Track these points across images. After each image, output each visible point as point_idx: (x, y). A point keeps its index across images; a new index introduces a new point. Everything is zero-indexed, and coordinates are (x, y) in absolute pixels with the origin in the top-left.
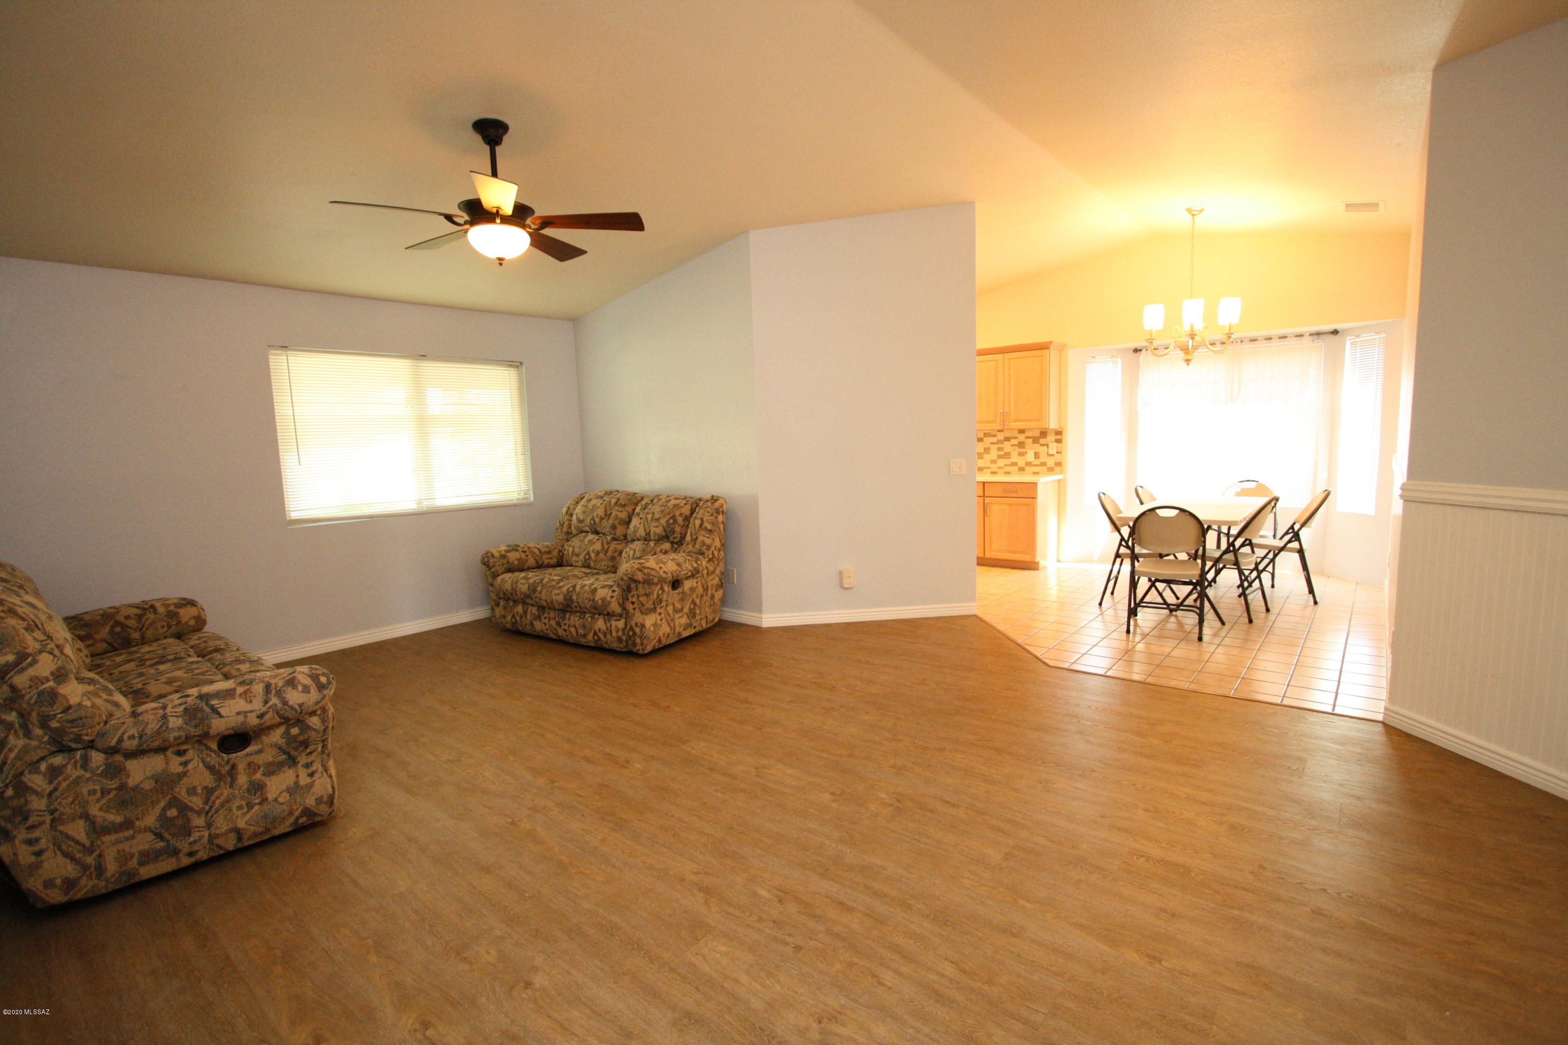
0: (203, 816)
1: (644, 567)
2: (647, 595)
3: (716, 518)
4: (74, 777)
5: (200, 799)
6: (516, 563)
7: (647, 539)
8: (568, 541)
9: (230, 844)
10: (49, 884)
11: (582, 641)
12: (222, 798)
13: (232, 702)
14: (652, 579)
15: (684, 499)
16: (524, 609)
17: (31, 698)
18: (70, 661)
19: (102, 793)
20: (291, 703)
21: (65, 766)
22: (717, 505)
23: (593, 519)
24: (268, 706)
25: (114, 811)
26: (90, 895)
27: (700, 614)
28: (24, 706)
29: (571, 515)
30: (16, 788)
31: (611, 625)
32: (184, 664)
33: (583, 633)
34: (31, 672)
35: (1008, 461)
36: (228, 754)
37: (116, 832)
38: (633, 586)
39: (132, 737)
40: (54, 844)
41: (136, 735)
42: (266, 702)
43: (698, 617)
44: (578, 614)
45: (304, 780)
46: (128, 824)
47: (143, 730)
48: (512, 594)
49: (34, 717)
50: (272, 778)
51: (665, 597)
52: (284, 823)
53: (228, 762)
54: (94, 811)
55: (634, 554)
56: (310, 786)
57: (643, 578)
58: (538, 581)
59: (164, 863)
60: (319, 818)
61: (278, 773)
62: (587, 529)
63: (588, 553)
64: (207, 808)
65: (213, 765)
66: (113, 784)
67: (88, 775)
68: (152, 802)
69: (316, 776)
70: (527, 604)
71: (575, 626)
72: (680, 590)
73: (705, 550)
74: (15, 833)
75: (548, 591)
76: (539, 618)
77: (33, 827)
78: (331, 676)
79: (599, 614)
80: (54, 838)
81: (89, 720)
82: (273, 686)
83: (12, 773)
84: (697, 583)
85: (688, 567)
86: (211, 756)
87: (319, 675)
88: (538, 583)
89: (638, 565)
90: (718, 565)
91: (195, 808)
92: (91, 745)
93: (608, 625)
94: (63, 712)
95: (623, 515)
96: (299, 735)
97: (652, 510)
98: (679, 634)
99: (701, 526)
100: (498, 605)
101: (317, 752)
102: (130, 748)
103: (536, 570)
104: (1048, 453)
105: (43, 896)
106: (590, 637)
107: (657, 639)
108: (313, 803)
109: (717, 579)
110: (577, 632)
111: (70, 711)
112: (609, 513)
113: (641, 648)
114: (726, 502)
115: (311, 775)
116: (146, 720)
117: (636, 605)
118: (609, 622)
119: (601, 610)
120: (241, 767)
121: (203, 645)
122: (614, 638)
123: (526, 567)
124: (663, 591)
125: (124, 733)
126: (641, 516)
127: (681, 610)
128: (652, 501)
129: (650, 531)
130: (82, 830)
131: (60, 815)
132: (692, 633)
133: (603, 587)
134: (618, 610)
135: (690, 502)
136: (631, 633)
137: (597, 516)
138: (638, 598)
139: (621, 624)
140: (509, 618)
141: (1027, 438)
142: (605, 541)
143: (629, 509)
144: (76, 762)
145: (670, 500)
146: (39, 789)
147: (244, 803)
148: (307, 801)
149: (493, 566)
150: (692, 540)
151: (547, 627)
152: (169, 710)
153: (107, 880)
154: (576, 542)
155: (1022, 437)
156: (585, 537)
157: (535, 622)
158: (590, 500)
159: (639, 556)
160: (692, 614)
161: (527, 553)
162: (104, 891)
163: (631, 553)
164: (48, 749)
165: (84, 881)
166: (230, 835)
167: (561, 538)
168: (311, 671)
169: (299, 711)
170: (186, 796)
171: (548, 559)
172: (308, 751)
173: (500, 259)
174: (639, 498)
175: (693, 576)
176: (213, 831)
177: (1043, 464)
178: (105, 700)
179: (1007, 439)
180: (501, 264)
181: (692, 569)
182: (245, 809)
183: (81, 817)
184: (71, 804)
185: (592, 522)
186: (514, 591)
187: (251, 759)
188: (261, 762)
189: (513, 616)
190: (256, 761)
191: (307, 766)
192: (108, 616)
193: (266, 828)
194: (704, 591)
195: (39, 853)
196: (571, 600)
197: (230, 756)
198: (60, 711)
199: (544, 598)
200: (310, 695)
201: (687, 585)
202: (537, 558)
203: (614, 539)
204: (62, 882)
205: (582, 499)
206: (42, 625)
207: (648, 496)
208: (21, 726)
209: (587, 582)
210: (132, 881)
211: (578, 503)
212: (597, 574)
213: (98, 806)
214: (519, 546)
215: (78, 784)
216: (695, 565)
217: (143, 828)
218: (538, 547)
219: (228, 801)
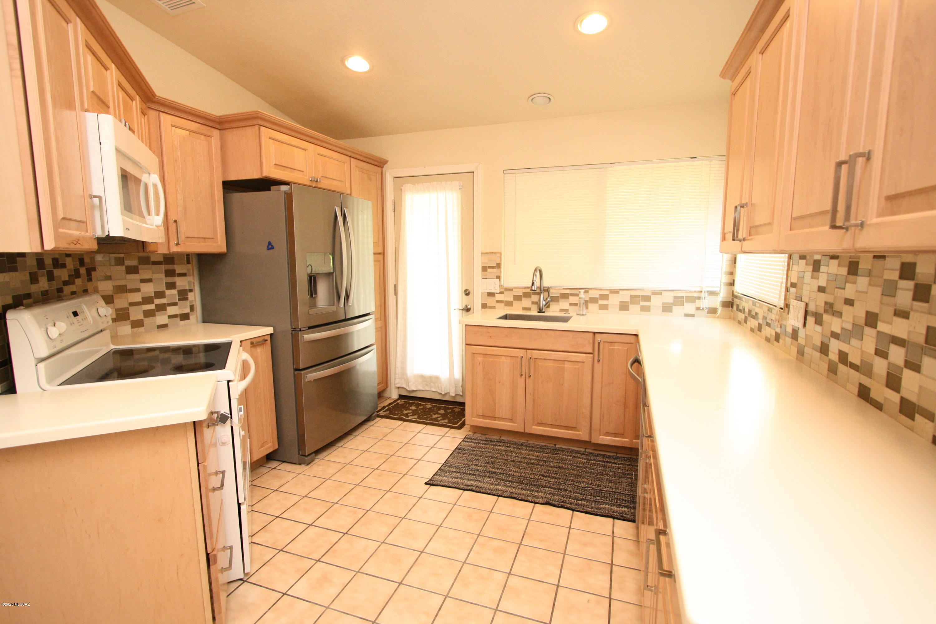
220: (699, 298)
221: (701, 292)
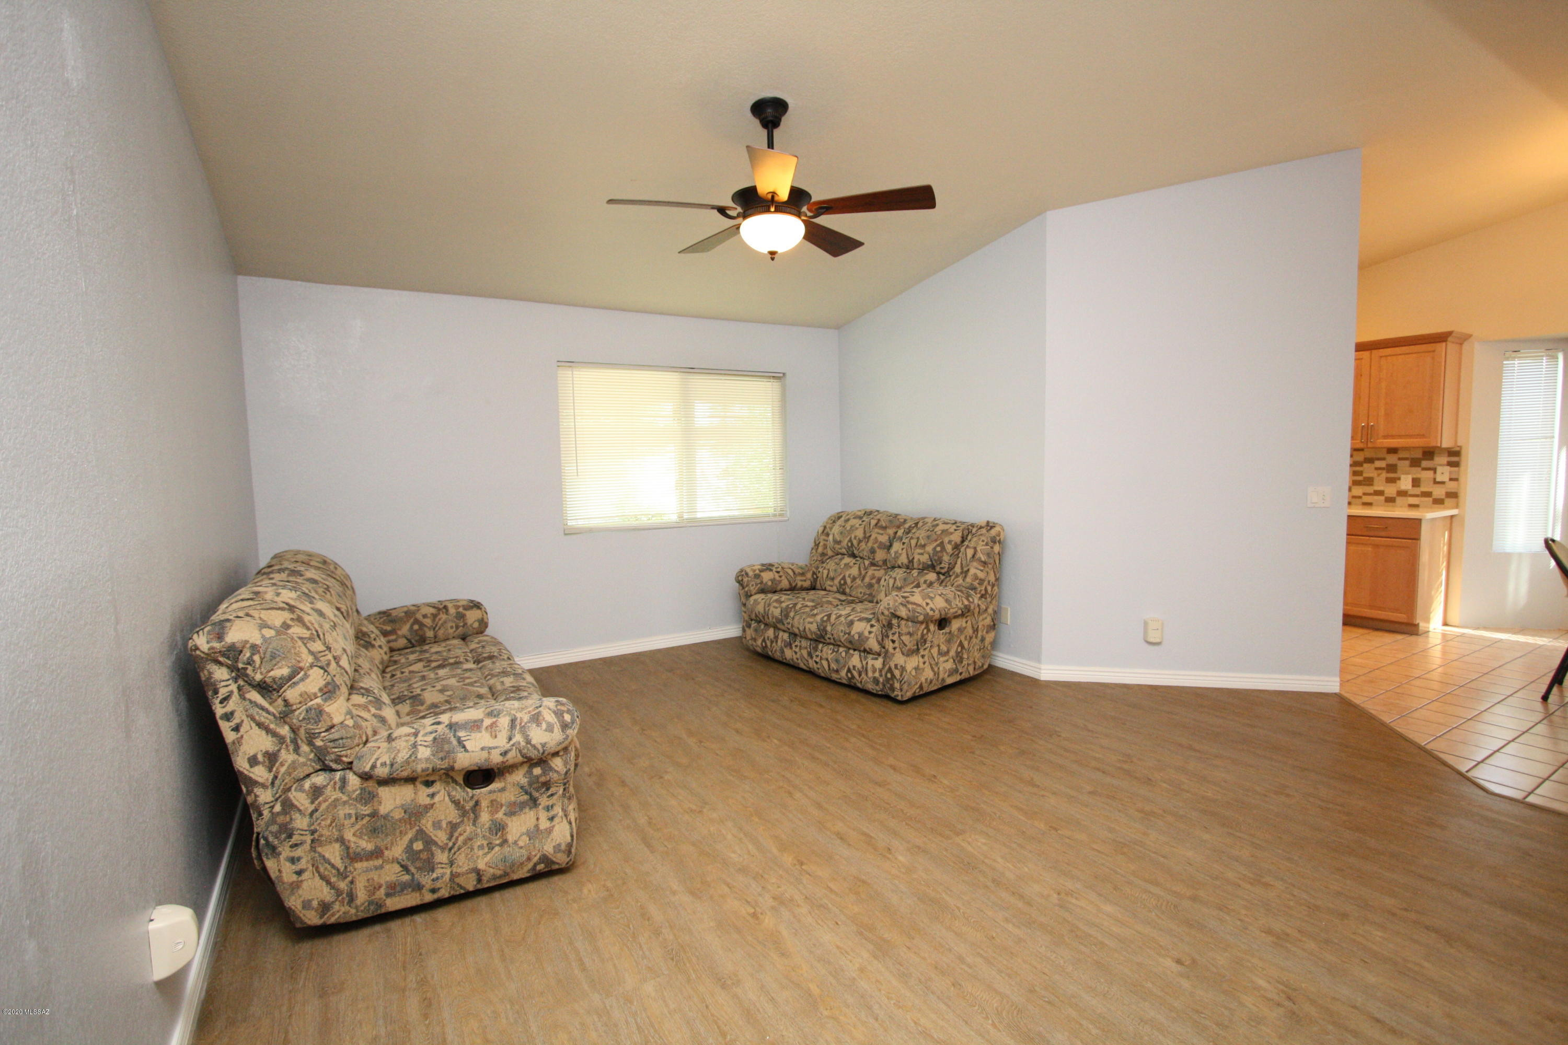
0: (447, 852)
1: (908, 602)
2: (910, 634)
3: (992, 548)
4: (333, 798)
5: (444, 833)
6: (770, 583)
7: (909, 566)
8: (823, 563)
9: (470, 884)
10: (307, 905)
11: (834, 676)
12: (465, 834)
13: (478, 735)
14: (917, 617)
15: (953, 524)
16: (774, 634)
17: (300, 714)
18: (345, 674)
19: (357, 819)
20: (533, 742)
21: (325, 787)
22: (993, 532)
23: (850, 541)
24: (512, 742)
25: (366, 838)
26: (342, 921)
27: (968, 658)
28: (295, 721)
29: (828, 535)
30: (284, 804)
31: (867, 663)
32: (459, 671)
33: (835, 668)
34: (301, 687)
35: (1370, 489)
36: (473, 789)
37: (367, 860)
38: (895, 621)
39: (383, 764)
40: (313, 866)
41: (388, 762)
42: (510, 739)
43: (965, 662)
44: (832, 647)
45: (544, 824)
46: (377, 853)
47: (394, 759)
48: (763, 617)
49: (302, 731)
50: (514, 818)
51: (930, 637)
52: (522, 868)
53: (472, 797)
54: (349, 835)
55: (894, 583)
56: (549, 831)
57: (907, 614)
58: (791, 606)
59: (408, 897)
60: (556, 867)
61: (519, 815)
62: (844, 551)
63: (844, 578)
64: (450, 844)
65: (459, 800)
66: (366, 810)
67: (345, 798)
68: (401, 832)
69: (556, 820)
70: (779, 629)
71: (827, 660)
72: (947, 630)
73: (977, 585)
74: (280, 849)
75: (801, 618)
76: (789, 645)
77: (296, 845)
78: (576, 713)
79: (855, 650)
80: (313, 859)
81: (349, 740)
82: (518, 721)
83: (282, 787)
84: (967, 622)
85: (958, 604)
86: (456, 789)
87: (564, 711)
88: (791, 608)
89: (902, 599)
90: (991, 602)
91: (440, 843)
92: (349, 766)
93: (864, 663)
94: (326, 731)
95: (884, 539)
96: (541, 775)
97: (917, 535)
98: (943, 680)
99: (973, 556)
100: (749, 626)
101: (558, 795)
102: (382, 776)
103: (789, 592)
104: (1435, 479)
105: (301, 915)
106: (843, 673)
107: (918, 685)
108: (551, 850)
109: (989, 619)
110: (829, 666)
111: (333, 730)
112: (868, 535)
113: (900, 694)
114: (1004, 530)
115: (552, 819)
116: (398, 747)
117: (897, 644)
118: (865, 659)
119: (857, 646)
120: (484, 804)
121: (480, 650)
122: (870, 679)
123: (779, 588)
124: (929, 630)
125: (377, 759)
126: (903, 541)
127: (948, 652)
128: (916, 524)
129: (913, 558)
130: (337, 854)
131: (319, 836)
132: (958, 679)
133: (860, 620)
134: (876, 647)
135: (961, 528)
136: (889, 675)
137: (855, 538)
138: (899, 636)
139: (878, 663)
140: (759, 642)
141: (1400, 459)
142: (862, 566)
143: (891, 532)
144: (335, 783)
145: (937, 525)
146: (301, 808)
147: (485, 843)
148: (546, 848)
149: (747, 586)
150: (962, 573)
151: (798, 656)
152: (420, 738)
153: (357, 908)
154: (831, 565)
155: (1392, 459)
156: (841, 560)
157: (785, 650)
158: (848, 520)
159: (899, 585)
160: (959, 658)
161: (781, 574)
162: (354, 918)
163: (891, 581)
164: (313, 767)
165: (337, 906)
166: (470, 875)
167: (815, 558)
168: (556, 706)
169: (541, 751)
170: (431, 830)
171: (802, 581)
172: (550, 793)
173: (773, 253)
174: (902, 520)
175: (963, 615)
176: (455, 870)
177: (1427, 494)
178: (373, 715)
179: (1370, 460)
180: (773, 259)
181: (962, 606)
182: (486, 850)
183: (337, 840)
184: (330, 825)
185: (850, 544)
186: (766, 614)
187: (493, 796)
188: (503, 801)
189: (764, 640)
190: (499, 800)
191: (548, 808)
192: (410, 614)
193: (505, 872)
194: (974, 632)
195: (299, 873)
196: (825, 630)
197: (474, 791)
198: (324, 730)
199: (796, 624)
200: (553, 735)
201: (955, 625)
202: (791, 580)
203: (872, 564)
204: (319, 904)
205: (839, 518)
206: (324, 635)
207: (912, 519)
208: (292, 742)
209: (843, 613)
210: (379, 912)
211: (834, 522)
212: (852, 602)
213: (353, 830)
214: (773, 566)
215: (335, 807)
216: (966, 603)
217: (391, 858)
218: (792, 567)
219: (470, 839)
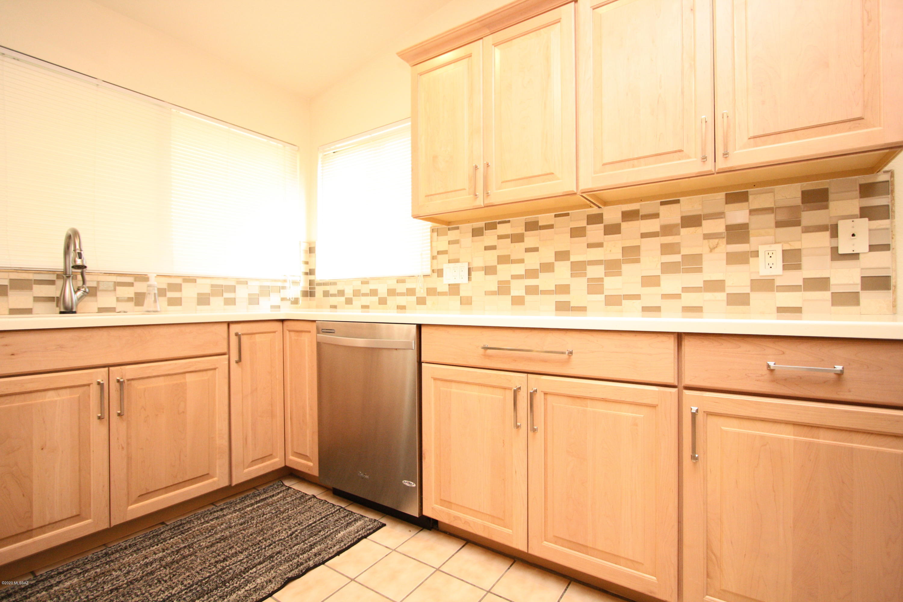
179: (692, 221)
220: (284, 288)
221: (285, 281)
